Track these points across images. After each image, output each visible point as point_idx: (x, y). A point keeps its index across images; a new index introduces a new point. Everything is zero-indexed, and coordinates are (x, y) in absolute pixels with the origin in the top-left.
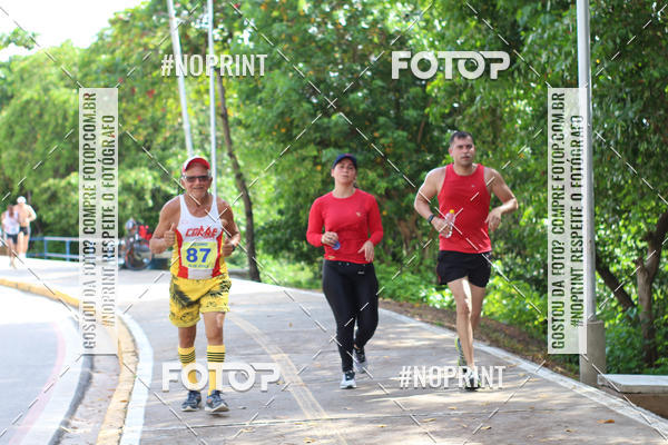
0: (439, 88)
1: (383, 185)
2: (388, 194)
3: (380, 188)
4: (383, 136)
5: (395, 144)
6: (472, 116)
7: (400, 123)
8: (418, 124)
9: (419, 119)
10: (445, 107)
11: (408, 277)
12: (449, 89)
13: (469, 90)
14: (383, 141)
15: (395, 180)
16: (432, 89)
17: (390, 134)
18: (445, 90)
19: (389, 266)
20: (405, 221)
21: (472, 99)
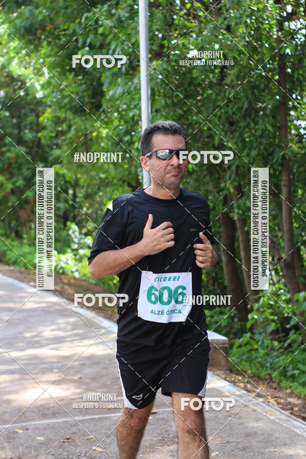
0: (48, 119)
1: (9, 186)
2: (13, 192)
3: (6, 188)
4: (9, 151)
5: (18, 156)
6: (71, 138)
7: (20, 142)
8: (33, 142)
9: (34, 139)
10: (52, 132)
11: (26, 249)
12: (55, 119)
13: (67, 122)
14: (8, 154)
15: (17, 181)
16: (44, 120)
17: (13, 149)
18: (52, 121)
19: (13, 240)
20: (24, 209)
21: (70, 127)
